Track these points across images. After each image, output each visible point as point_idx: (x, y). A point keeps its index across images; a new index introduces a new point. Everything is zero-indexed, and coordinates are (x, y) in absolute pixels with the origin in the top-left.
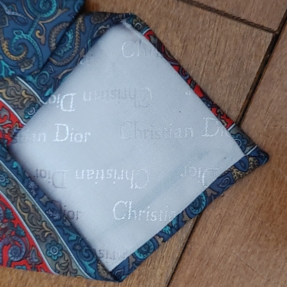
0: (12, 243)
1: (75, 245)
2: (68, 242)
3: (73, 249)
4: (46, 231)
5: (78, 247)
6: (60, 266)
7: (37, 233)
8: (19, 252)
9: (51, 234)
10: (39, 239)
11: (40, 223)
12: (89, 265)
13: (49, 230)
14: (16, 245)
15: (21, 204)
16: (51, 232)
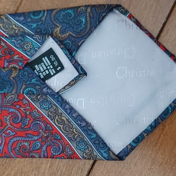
0: (53, 144)
1: (95, 141)
2: (91, 139)
3: (94, 143)
4: (76, 134)
5: (97, 142)
6: (86, 154)
7: (70, 136)
8: (58, 149)
9: (79, 136)
10: (71, 139)
11: (71, 130)
12: (104, 152)
13: (78, 133)
14: (55, 145)
15: (58, 120)
16: (79, 134)
